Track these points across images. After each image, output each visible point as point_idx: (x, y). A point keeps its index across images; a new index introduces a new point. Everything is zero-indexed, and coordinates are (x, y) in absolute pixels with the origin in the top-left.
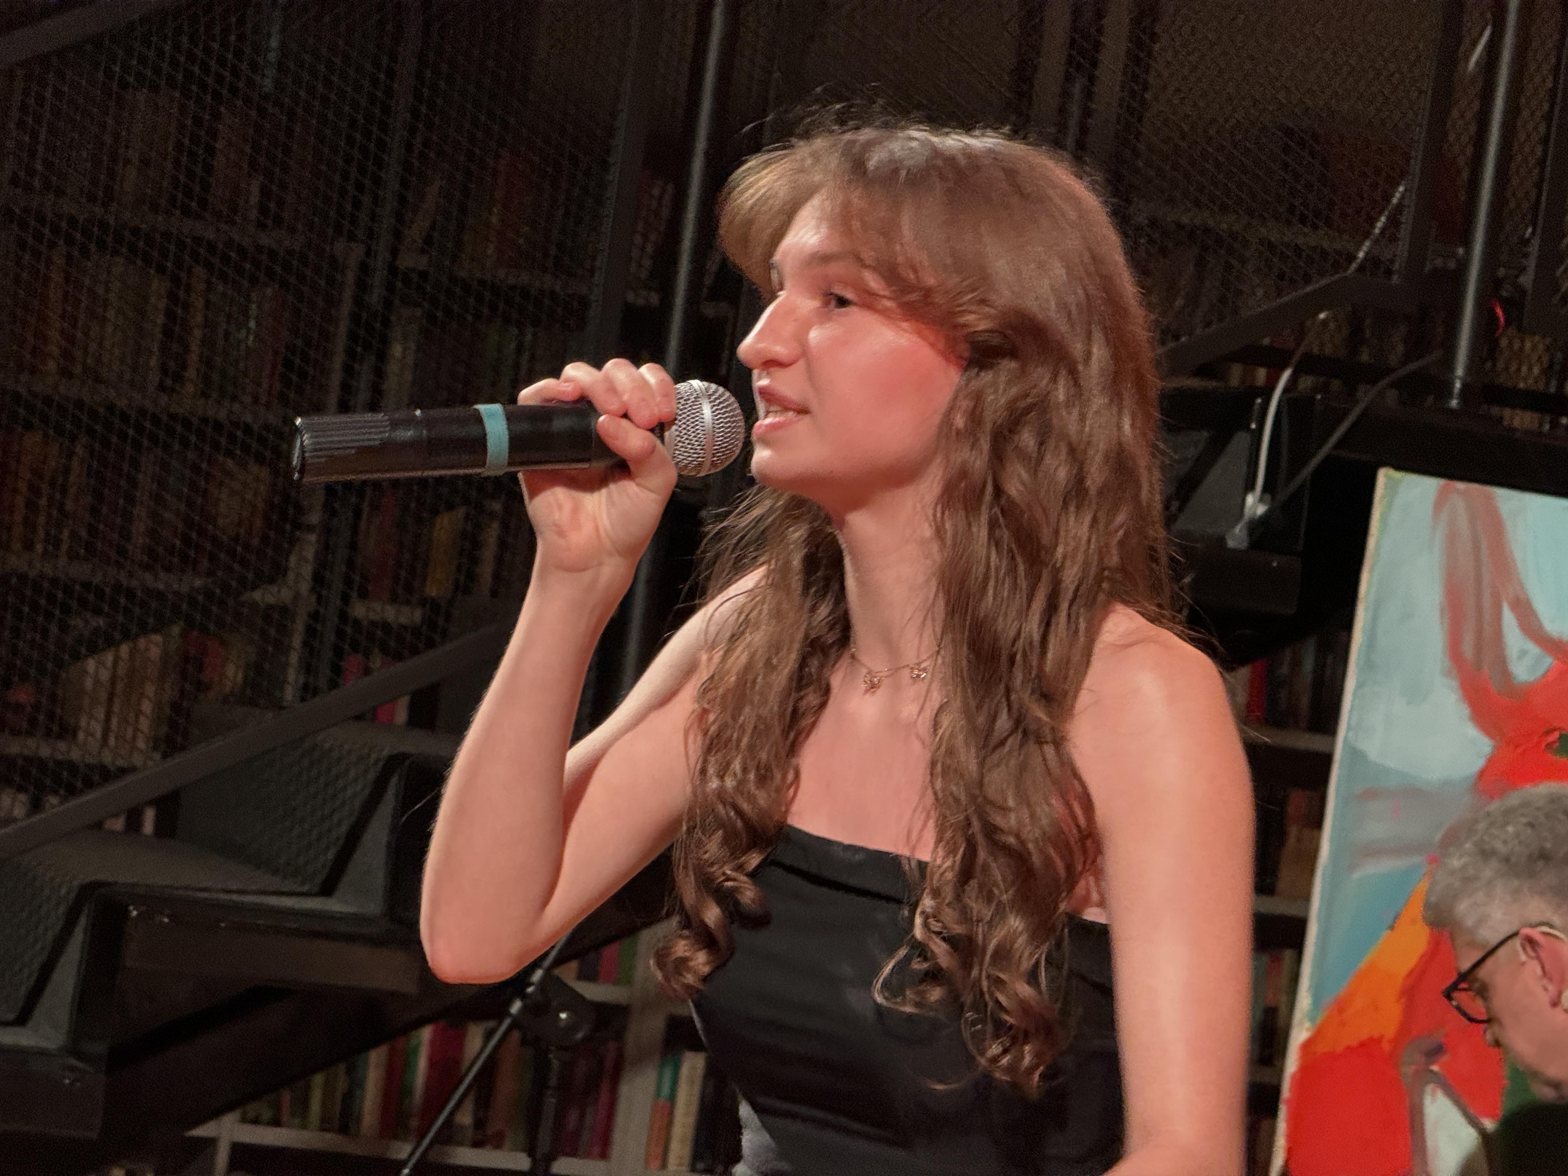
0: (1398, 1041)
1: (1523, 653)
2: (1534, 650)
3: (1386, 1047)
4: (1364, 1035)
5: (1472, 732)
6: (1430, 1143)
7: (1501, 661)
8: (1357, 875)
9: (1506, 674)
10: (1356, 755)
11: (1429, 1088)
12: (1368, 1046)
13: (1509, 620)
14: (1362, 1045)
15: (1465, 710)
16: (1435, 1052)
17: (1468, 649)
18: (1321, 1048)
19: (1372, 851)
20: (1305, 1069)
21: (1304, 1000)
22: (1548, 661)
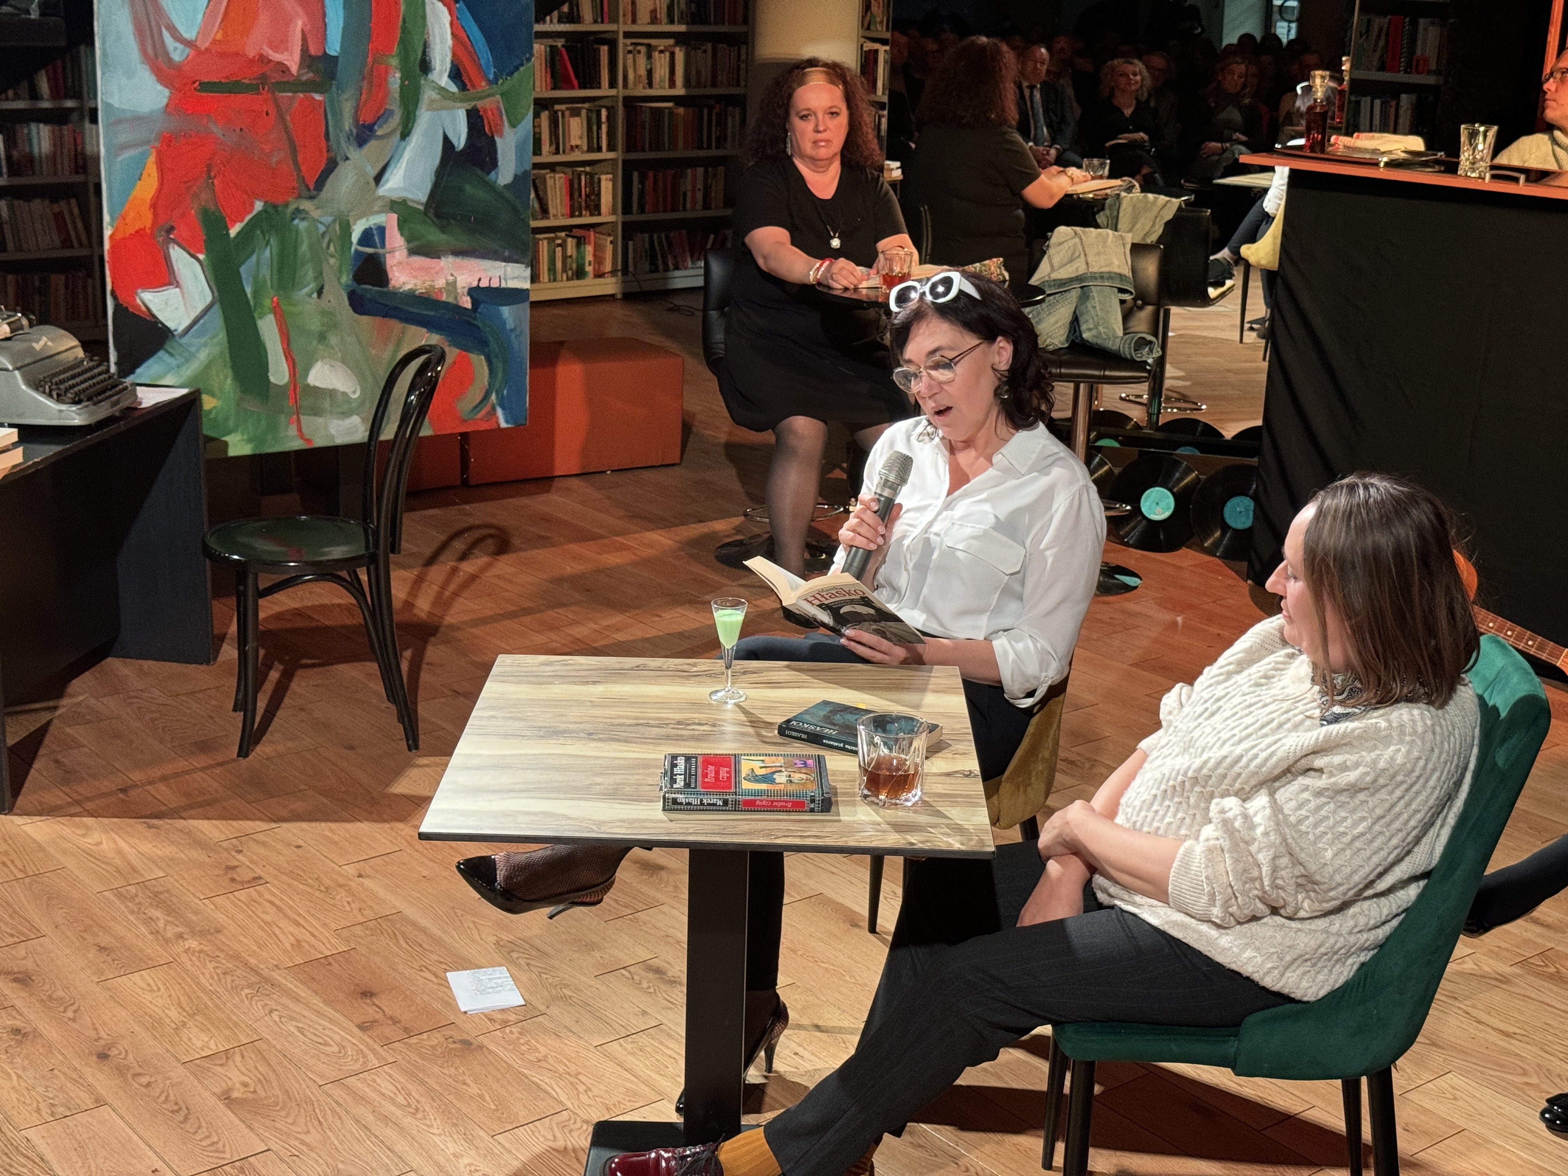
0: (152, 228)
1: (176, 49)
2: (180, 46)
3: (148, 231)
4: (137, 228)
5: (159, 87)
6: (176, 268)
7: (167, 54)
8: (119, 159)
9: (170, 60)
10: (108, 106)
11: (171, 246)
12: (139, 233)
13: (166, 34)
14: (137, 232)
15: (154, 78)
16: (171, 230)
17: (150, 51)
18: (119, 236)
19: (124, 147)
20: (113, 247)
21: (106, 218)
22: (188, 50)
